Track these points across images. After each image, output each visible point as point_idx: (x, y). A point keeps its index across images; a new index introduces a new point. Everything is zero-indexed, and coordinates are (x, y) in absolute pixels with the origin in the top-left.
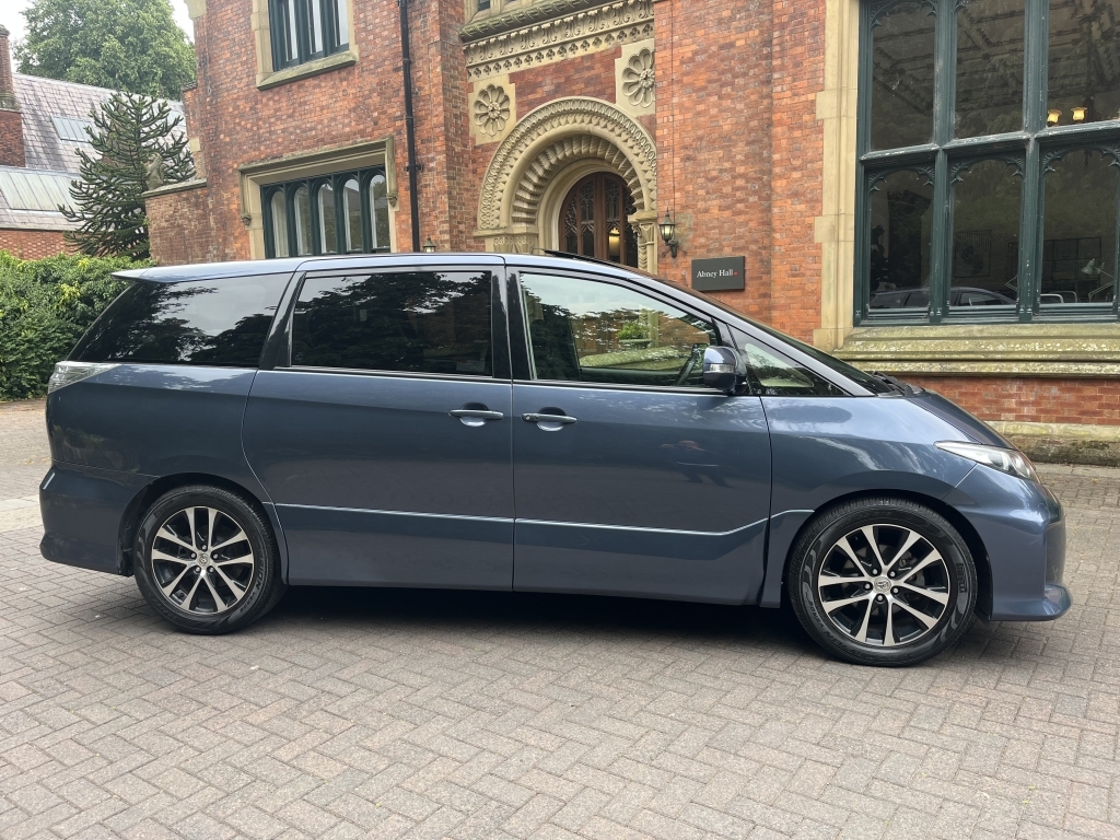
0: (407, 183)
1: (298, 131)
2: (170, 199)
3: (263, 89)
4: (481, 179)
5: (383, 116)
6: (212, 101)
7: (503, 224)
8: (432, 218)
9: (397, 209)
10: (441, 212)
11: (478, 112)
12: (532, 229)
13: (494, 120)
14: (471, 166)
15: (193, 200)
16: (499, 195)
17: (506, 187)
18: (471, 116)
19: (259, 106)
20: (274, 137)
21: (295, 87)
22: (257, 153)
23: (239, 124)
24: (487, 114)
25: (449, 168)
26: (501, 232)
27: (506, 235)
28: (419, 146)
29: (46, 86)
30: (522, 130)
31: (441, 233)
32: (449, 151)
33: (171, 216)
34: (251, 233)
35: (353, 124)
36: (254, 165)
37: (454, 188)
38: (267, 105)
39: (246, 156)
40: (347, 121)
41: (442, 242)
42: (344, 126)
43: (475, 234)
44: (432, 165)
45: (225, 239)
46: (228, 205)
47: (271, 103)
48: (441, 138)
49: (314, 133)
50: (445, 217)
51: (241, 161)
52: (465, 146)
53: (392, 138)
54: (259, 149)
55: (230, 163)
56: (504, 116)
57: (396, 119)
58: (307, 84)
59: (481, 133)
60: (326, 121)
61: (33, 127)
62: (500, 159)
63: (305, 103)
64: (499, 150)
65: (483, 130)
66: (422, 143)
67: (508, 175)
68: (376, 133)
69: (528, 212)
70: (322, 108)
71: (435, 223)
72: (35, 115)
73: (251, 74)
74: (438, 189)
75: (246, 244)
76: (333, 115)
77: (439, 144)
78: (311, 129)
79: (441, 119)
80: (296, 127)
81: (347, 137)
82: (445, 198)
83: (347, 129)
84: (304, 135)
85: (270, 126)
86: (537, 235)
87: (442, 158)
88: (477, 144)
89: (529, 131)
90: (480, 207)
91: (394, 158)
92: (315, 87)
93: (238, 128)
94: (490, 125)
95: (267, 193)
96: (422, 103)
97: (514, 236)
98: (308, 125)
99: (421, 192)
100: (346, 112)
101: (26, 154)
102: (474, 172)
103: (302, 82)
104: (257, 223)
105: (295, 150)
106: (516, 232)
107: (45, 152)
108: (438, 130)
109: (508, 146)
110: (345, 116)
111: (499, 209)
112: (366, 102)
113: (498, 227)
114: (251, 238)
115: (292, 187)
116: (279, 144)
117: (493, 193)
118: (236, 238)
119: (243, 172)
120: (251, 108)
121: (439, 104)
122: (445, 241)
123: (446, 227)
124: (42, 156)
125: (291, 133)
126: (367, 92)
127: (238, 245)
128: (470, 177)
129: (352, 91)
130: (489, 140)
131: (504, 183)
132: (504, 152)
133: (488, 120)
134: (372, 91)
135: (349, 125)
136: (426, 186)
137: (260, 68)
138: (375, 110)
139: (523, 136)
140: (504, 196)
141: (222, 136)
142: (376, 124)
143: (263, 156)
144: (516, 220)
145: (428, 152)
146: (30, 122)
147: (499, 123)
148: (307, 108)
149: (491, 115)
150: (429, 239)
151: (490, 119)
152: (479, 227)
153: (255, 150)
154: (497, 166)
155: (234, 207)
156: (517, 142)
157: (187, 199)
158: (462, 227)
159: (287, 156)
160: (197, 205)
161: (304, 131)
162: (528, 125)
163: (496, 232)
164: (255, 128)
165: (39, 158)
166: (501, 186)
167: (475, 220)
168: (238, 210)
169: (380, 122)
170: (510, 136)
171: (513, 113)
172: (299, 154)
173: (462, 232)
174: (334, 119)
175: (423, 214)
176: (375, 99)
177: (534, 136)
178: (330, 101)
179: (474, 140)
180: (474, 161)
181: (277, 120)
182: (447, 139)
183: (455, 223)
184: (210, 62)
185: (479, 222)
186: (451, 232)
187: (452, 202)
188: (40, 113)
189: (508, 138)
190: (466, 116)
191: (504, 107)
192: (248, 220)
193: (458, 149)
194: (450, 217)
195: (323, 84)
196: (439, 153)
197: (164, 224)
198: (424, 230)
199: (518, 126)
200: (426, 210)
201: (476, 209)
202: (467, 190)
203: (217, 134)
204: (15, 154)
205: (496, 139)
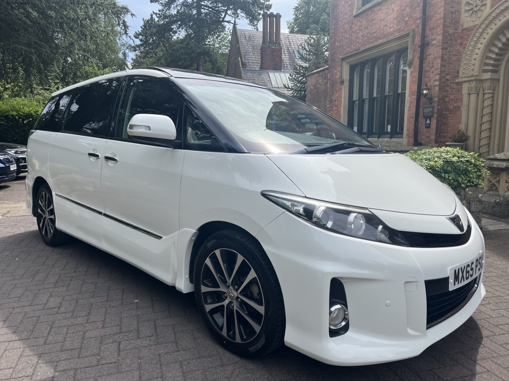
0: (418, 55)
1: (369, 35)
2: (315, 76)
3: (355, 16)
4: (464, 48)
5: (411, 19)
6: (334, 27)
7: (476, 73)
8: (430, 73)
9: (411, 70)
10: (436, 69)
11: (467, 8)
12: (495, 76)
13: (476, 12)
14: (459, 41)
15: (324, 75)
16: (474, 56)
17: (479, 52)
18: (463, 11)
19: (353, 26)
20: (358, 40)
21: (370, 12)
22: (350, 49)
23: (344, 36)
24: (472, 9)
25: (443, 43)
26: (473, 78)
27: (476, 80)
28: (428, 32)
29: (294, 37)
30: (494, 15)
31: (435, 81)
32: (445, 32)
33: (315, 84)
34: (343, 88)
35: (395, 26)
36: (348, 55)
37: (446, 55)
38: (357, 24)
39: (345, 51)
40: (392, 25)
41: (434, 86)
42: (390, 28)
43: (457, 81)
44: (434, 42)
45: (333, 92)
46: (336, 76)
47: (358, 23)
48: (441, 26)
49: (375, 34)
50: (438, 71)
51: (342, 54)
52: (456, 29)
53: (414, 30)
54: (350, 47)
55: (338, 56)
56: (483, 8)
57: (417, 19)
58: (375, 9)
59: (467, 21)
60: (382, 27)
61: (287, 54)
62: (477, 34)
63: (373, 20)
64: (477, 29)
65: (469, 19)
66: (430, 30)
67: (482, 44)
68: (406, 29)
69: (493, 65)
70: (381, 21)
71: (431, 76)
72: (288, 49)
73: (352, 11)
74: (436, 56)
75: (340, 94)
76: (385, 23)
77: (439, 30)
78: (374, 33)
79: (442, 15)
80: (367, 33)
81: (391, 33)
82: (439, 61)
83: (392, 30)
84: (371, 36)
85: (357, 35)
86: (499, 80)
87: (440, 37)
88: (465, 27)
89: (498, 15)
90: (462, 64)
91: (413, 41)
92: (379, 10)
93: (343, 38)
94: (474, 16)
95: (352, 69)
96: (432, 8)
97: (482, 80)
98: (374, 31)
99: (426, 59)
100: (392, 20)
101: (283, 66)
102: (461, 44)
103: (372, 10)
104: (346, 84)
105: (366, 45)
106: (483, 78)
107: (290, 65)
108: (439, 22)
109: (483, 26)
110: (392, 22)
111: (474, 65)
112: (403, 13)
113: (472, 76)
114: (343, 91)
115: (362, 65)
116: (359, 43)
117: (471, 55)
118: (337, 92)
119: (343, 59)
120: (350, 28)
121: (442, 6)
122: (436, 86)
123: (438, 77)
124: (289, 66)
125: (365, 37)
126: (404, 8)
127: (337, 95)
128: (458, 47)
129: (396, 9)
130: (471, 24)
131: (479, 49)
132: (480, 30)
133: (473, 12)
134: (406, 7)
135: (393, 27)
136: (429, 55)
137: (355, 7)
138: (407, 16)
139: (494, 19)
140: (478, 57)
141: (337, 43)
142: (406, 24)
143: (352, 50)
144: (485, 71)
145: (432, 36)
146: (286, 52)
147: (479, 14)
148: (374, 22)
149: (475, 9)
150: (426, 85)
151: (474, 12)
152: (460, 77)
153: (349, 48)
154: (475, 39)
155: (338, 76)
156: (489, 23)
157: (322, 75)
158: (448, 77)
159: (362, 49)
160: (325, 78)
161: (371, 35)
162: (498, 11)
163: (470, 79)
164: (350, 37)
165: (287, 67)
166: (477, 51)
167: (458, 72)
168: (339, 78)
169: (409, 23)
170: (485, 19)
171: (489, 6)
172: (368, 46)
173: (448, 80)
174: (386, 26)
175: (426, 71)
176: (408, 10)
177: (501, 18)
178: (385, 16)
179: (462, 26)
180: (462, 38)
181: (360, 31)
182: (444, 26)
183: (443, 75)
184: (336, 9)
185: (461, 74)
186: (440, 80)
187: (443, 63)
188: (290, 48)
189: (484, 21)
190: (459, 12)
191: (484, 3)
192: (342, 82)
193: (451, 31)
194: (441, 71)
195: (383, 8)
196: (438, 35)
197: (312, 88)
198: (424, 80)
199: (492, 12)
200: (427, 69)
201: (459, 66)
202: (455, 55)
203: (334, 43)
204: (278, 66)
205: (476, 23)
